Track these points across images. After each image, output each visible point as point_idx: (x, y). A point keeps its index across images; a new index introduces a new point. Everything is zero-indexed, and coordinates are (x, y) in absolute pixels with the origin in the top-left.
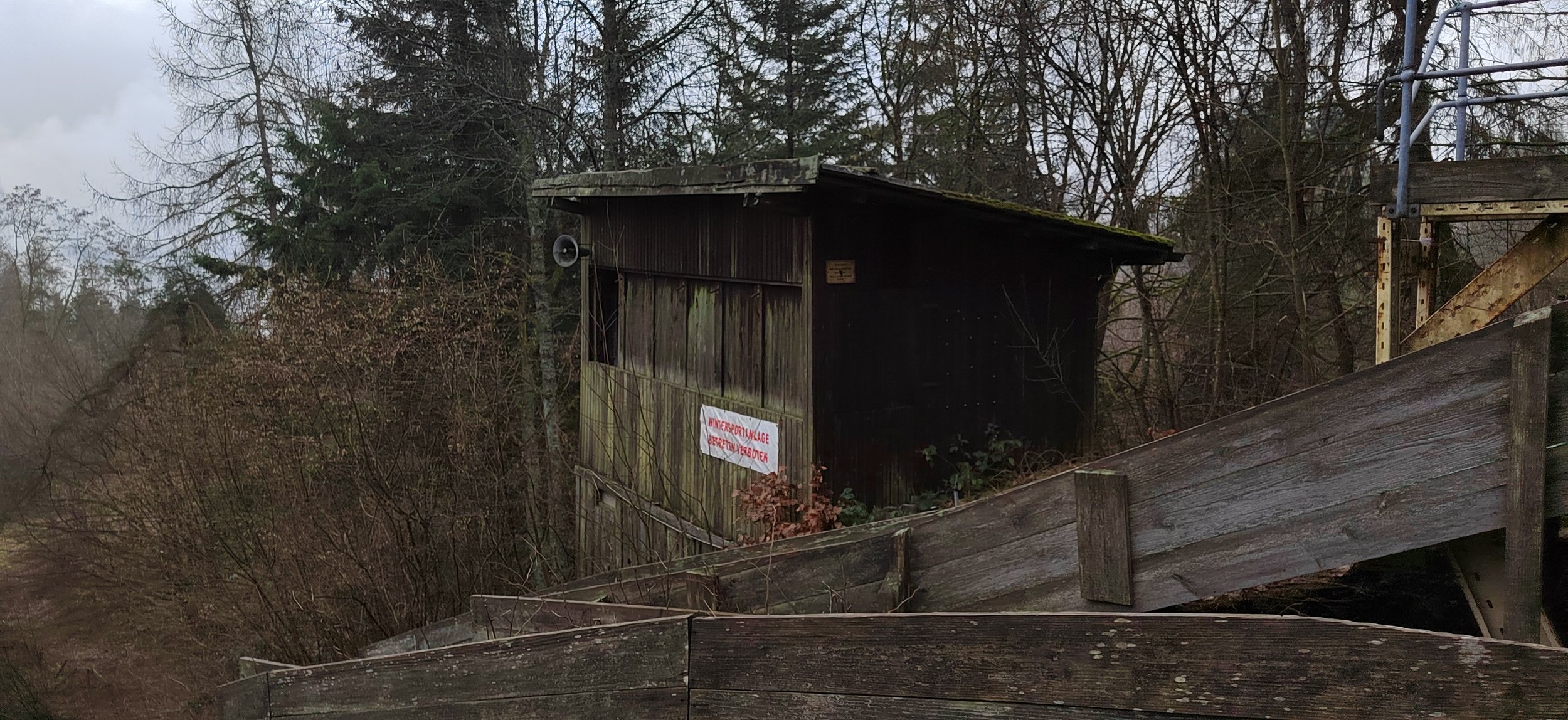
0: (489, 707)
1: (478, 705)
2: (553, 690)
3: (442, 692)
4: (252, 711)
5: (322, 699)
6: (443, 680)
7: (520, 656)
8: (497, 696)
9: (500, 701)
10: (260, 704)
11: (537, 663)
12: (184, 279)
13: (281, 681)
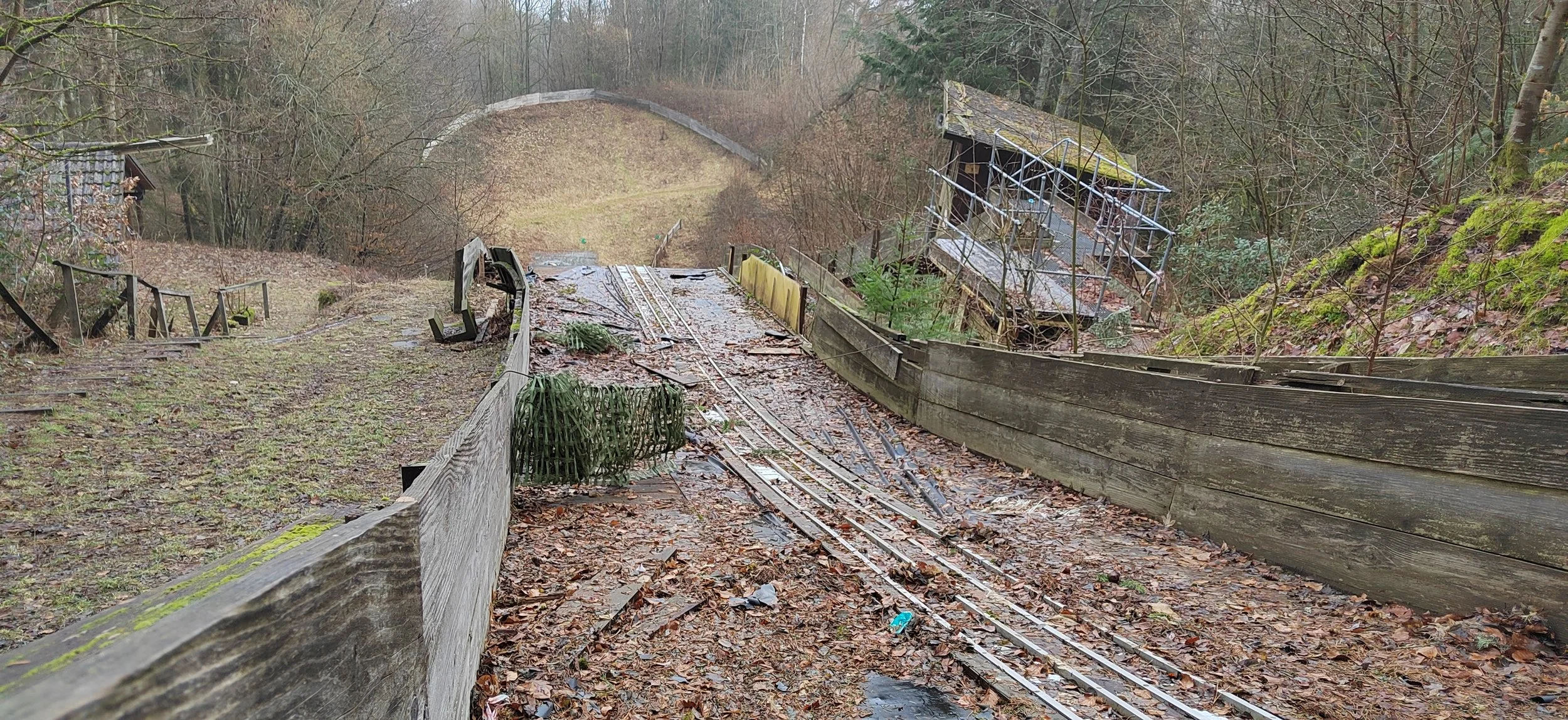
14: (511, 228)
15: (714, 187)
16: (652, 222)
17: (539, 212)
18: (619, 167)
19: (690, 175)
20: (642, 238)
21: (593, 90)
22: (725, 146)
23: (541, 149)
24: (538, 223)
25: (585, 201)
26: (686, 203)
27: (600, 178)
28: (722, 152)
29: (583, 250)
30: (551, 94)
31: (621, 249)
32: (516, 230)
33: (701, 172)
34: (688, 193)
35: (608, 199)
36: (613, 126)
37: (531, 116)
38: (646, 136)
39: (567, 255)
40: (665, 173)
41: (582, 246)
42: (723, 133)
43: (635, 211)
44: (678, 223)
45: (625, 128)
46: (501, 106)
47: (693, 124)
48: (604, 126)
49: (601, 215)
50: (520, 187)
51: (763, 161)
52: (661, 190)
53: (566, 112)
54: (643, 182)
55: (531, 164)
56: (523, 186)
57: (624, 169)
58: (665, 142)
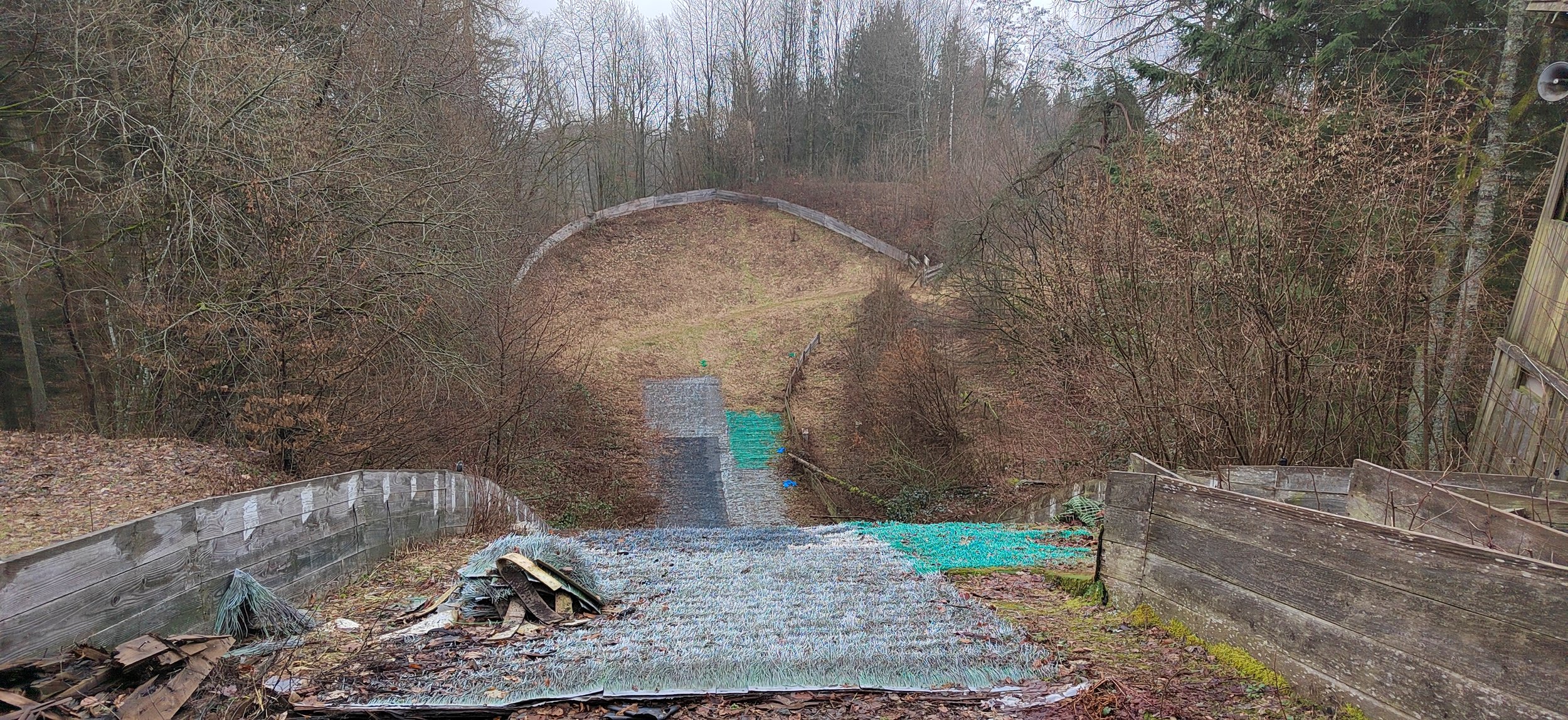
0: (1373, 588)
1: (1360, 581)
2: (1453, 600)
3: (1324, 555)
4: (1135, 501)
5: (1201, 516)
6: (1328, 545)
7: (1421, 554)
8: (1383, 582)
9: (1387, 588)
10: (1144, 499)
11: (1440, 568)
12: (1116, 81)
13: (1166, 486)
14: (618, 351)
15: (857, 292)
16: (784, 337)
17: (651, 331)
18: (745, 273)
19: (827, 281)
20: (774, 357)
21: (713, 190)
22: (867, 245)
23: (655, 258)
24: (650, 344)
25: (706, 316)
26: (824, 313)
27: (722, 289)
28: (863, 251)
29: (703, 375)
30: (667, 196)
31: (749, 372)
32: (624, 353)
33: (840, 276)
34: (825, 301)
35: (733, 312)
36: (737, 229)
37: (646, 221)
38: (775, 238)
39: (683, 382)
40: (797, 280)
41: (701, 370)
42: (863, 230)
43: (764, 324)
44: (816, 336)
45: (750, 230)
46: (608, 213)
47: (829, 221)
48: (726, 230)
49: (724, 331)
50: (631, 303)
51: (913, 258)
52: (793, 299)
53: (684, 217)
54: (773, 290)
55: (644, 275)
56: (634, 301)
57: (751, 276)
58: (796, 243)
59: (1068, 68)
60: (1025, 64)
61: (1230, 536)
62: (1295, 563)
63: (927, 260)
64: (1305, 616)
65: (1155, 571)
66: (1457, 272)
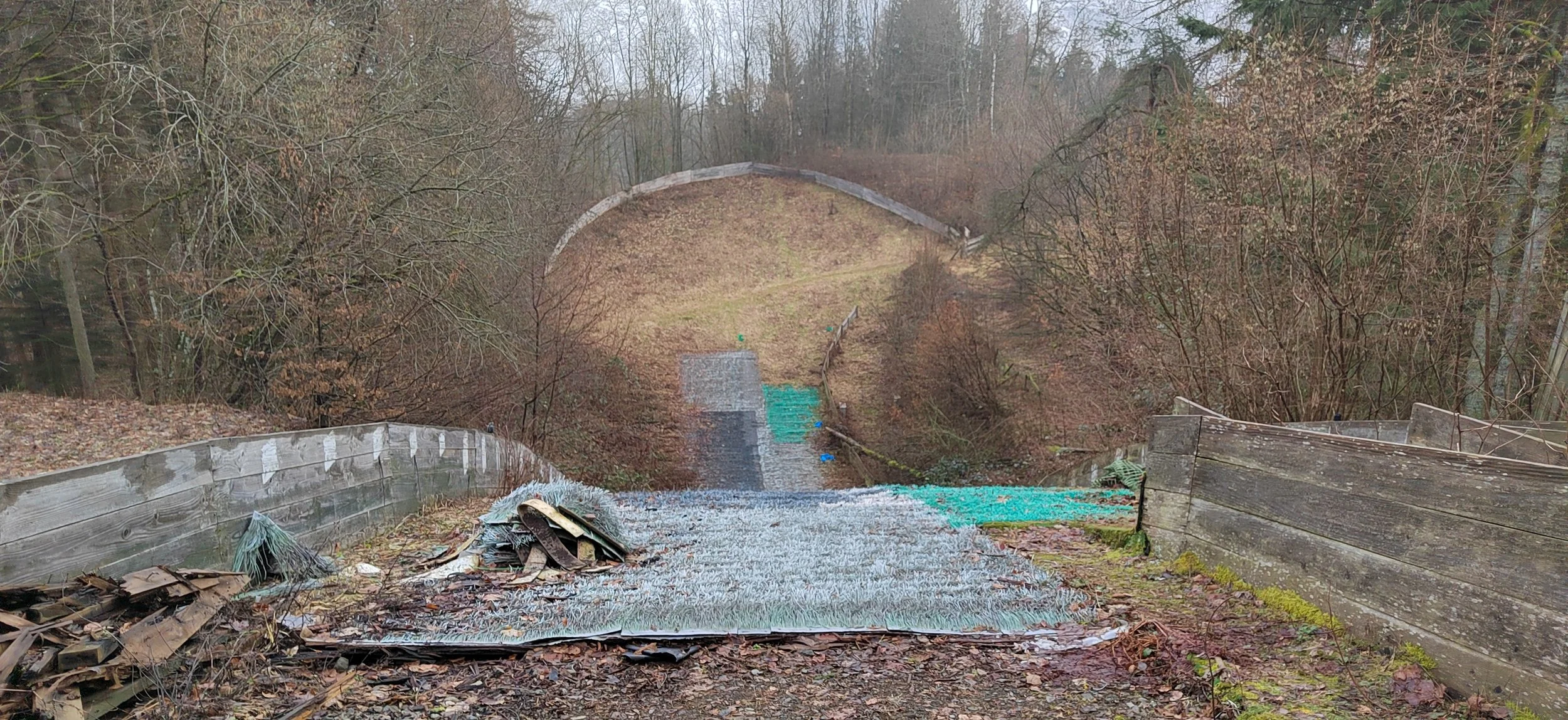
0: (1436, 518)
1: (1422, 512)
2: (1527, 526)
3: (1382, 486)
4: (1180, 445)
5: (1251, 454)
6: (1387, 476)
7: (1491, 478)
8: (1445, 510)
9: (1452, 517)
10: (1190, 442)
11: (1512, 491)
12: (1163, 42)
13: (1213, 427)
14: (655, 325)
15: (895, 265)
16: (822, 311)
17: (688, 305)
18: (782, 247)
19: (865, 254)
20: (811, 331)
21: (750, 163)
22: (906, 217)
23: (692, 232)
24: (687, 319)
25: (743, 290)
26: (862, 286)
27: (759, 263)
28: (902, 224)
29: (740, 350)
30: (703, 170)
31: (786, 346)
32: (661, 327)
33: (879, 248)
34: (864, 274)
35: (770, 286)
36: (774, 202)
37: (682, 196)
38: (813, 211)
39: (721, 356)
40: (836, 253)
41: (738, 344)
42: (902, 202)
43: (801, 298)
44: (854, 310)
45: (787, 204)
46: (646, 187)
47: (867, 194)
48: (763, 203)
49: (761, 305)
50: (668, 277)
51: (953, 230)
52: (831, 272)
53: (720, 189)
54: (811, 263)
55: (681, 250)
56: (671, 275)
57: (788, 250)
58: (834, 216)
59: (1113, 32)
60: (1069, 31)
61: (1283, 474)
62: (1353, 496)
63: (967, 232)
64: (1361, 553)
65: (1201, 516)
66: (1522, 233)
